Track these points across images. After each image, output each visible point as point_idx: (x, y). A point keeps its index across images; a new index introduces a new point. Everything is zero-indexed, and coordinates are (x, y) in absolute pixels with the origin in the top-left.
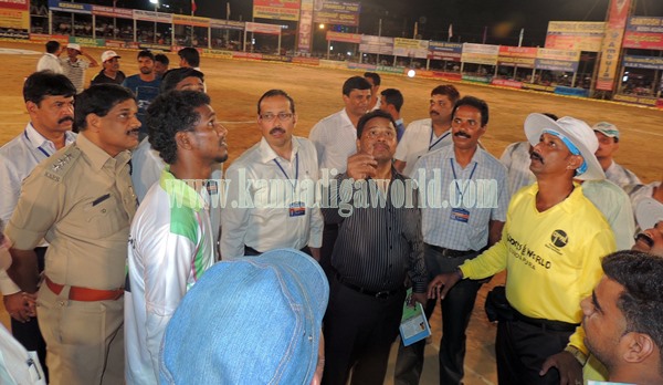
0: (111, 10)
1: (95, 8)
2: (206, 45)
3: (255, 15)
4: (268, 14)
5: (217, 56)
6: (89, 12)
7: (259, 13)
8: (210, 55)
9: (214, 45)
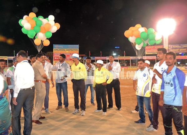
0: (100, 58)
1: (96, 57)
2: (130, 65)
3: (146, 53)
4: (151, 53)
5: (133, 69)
6: (94, 59)
7: (147, 53)
8: (131, 69)
9: (132, 65)
